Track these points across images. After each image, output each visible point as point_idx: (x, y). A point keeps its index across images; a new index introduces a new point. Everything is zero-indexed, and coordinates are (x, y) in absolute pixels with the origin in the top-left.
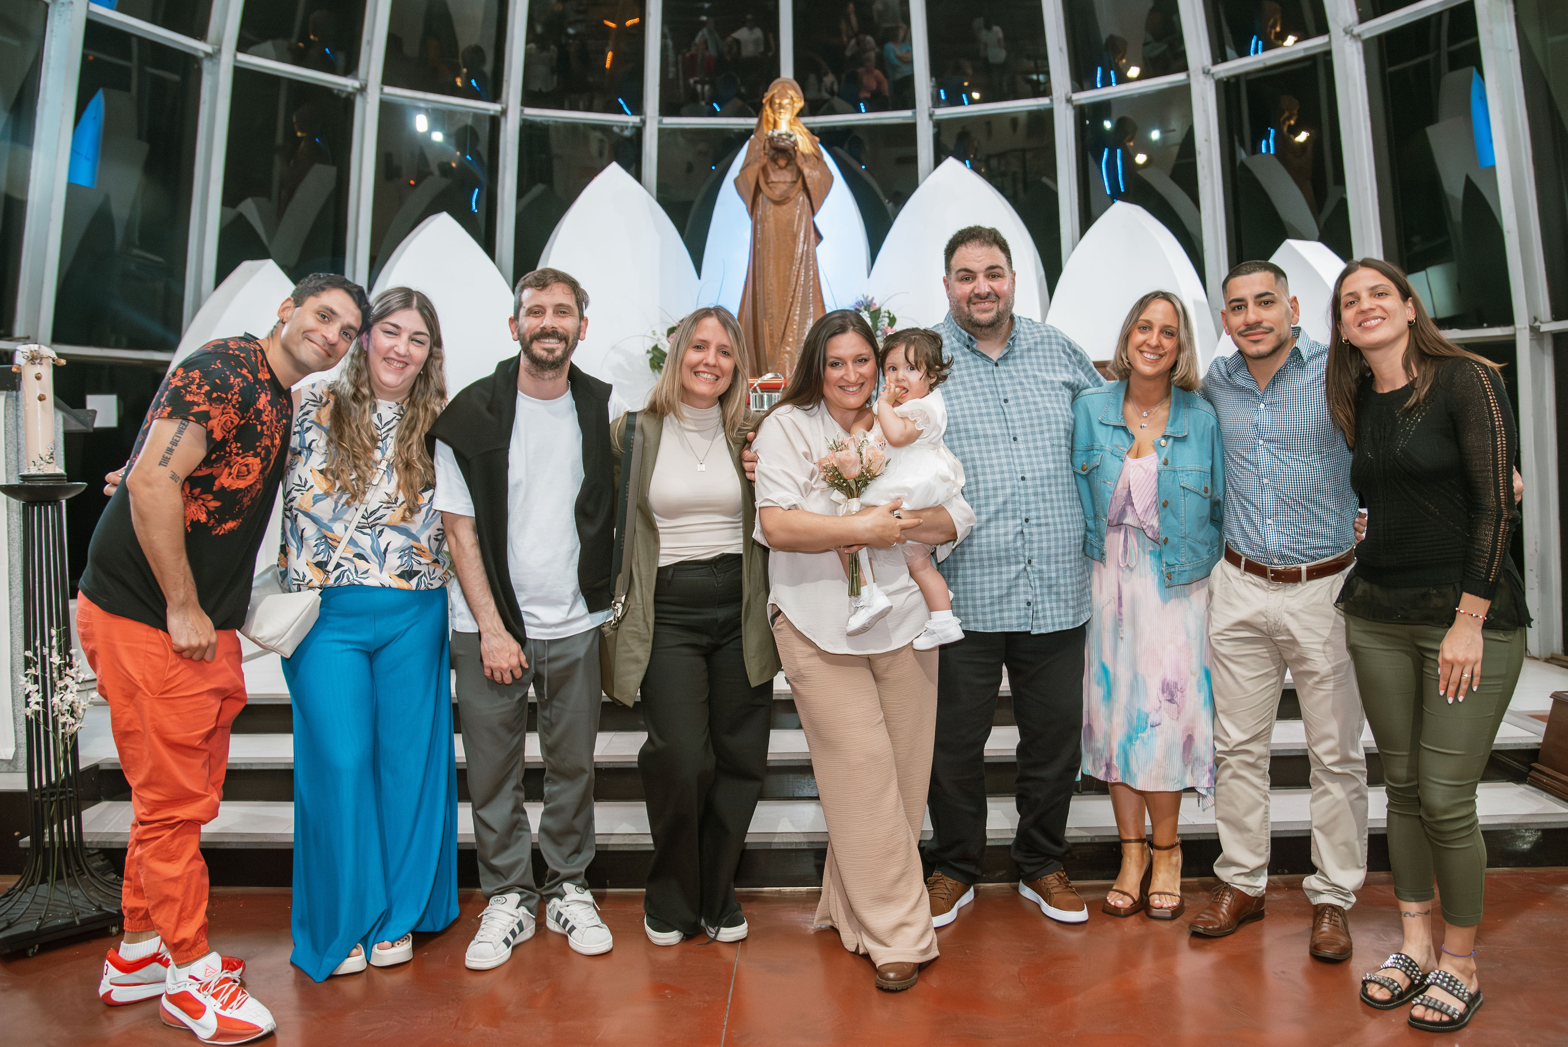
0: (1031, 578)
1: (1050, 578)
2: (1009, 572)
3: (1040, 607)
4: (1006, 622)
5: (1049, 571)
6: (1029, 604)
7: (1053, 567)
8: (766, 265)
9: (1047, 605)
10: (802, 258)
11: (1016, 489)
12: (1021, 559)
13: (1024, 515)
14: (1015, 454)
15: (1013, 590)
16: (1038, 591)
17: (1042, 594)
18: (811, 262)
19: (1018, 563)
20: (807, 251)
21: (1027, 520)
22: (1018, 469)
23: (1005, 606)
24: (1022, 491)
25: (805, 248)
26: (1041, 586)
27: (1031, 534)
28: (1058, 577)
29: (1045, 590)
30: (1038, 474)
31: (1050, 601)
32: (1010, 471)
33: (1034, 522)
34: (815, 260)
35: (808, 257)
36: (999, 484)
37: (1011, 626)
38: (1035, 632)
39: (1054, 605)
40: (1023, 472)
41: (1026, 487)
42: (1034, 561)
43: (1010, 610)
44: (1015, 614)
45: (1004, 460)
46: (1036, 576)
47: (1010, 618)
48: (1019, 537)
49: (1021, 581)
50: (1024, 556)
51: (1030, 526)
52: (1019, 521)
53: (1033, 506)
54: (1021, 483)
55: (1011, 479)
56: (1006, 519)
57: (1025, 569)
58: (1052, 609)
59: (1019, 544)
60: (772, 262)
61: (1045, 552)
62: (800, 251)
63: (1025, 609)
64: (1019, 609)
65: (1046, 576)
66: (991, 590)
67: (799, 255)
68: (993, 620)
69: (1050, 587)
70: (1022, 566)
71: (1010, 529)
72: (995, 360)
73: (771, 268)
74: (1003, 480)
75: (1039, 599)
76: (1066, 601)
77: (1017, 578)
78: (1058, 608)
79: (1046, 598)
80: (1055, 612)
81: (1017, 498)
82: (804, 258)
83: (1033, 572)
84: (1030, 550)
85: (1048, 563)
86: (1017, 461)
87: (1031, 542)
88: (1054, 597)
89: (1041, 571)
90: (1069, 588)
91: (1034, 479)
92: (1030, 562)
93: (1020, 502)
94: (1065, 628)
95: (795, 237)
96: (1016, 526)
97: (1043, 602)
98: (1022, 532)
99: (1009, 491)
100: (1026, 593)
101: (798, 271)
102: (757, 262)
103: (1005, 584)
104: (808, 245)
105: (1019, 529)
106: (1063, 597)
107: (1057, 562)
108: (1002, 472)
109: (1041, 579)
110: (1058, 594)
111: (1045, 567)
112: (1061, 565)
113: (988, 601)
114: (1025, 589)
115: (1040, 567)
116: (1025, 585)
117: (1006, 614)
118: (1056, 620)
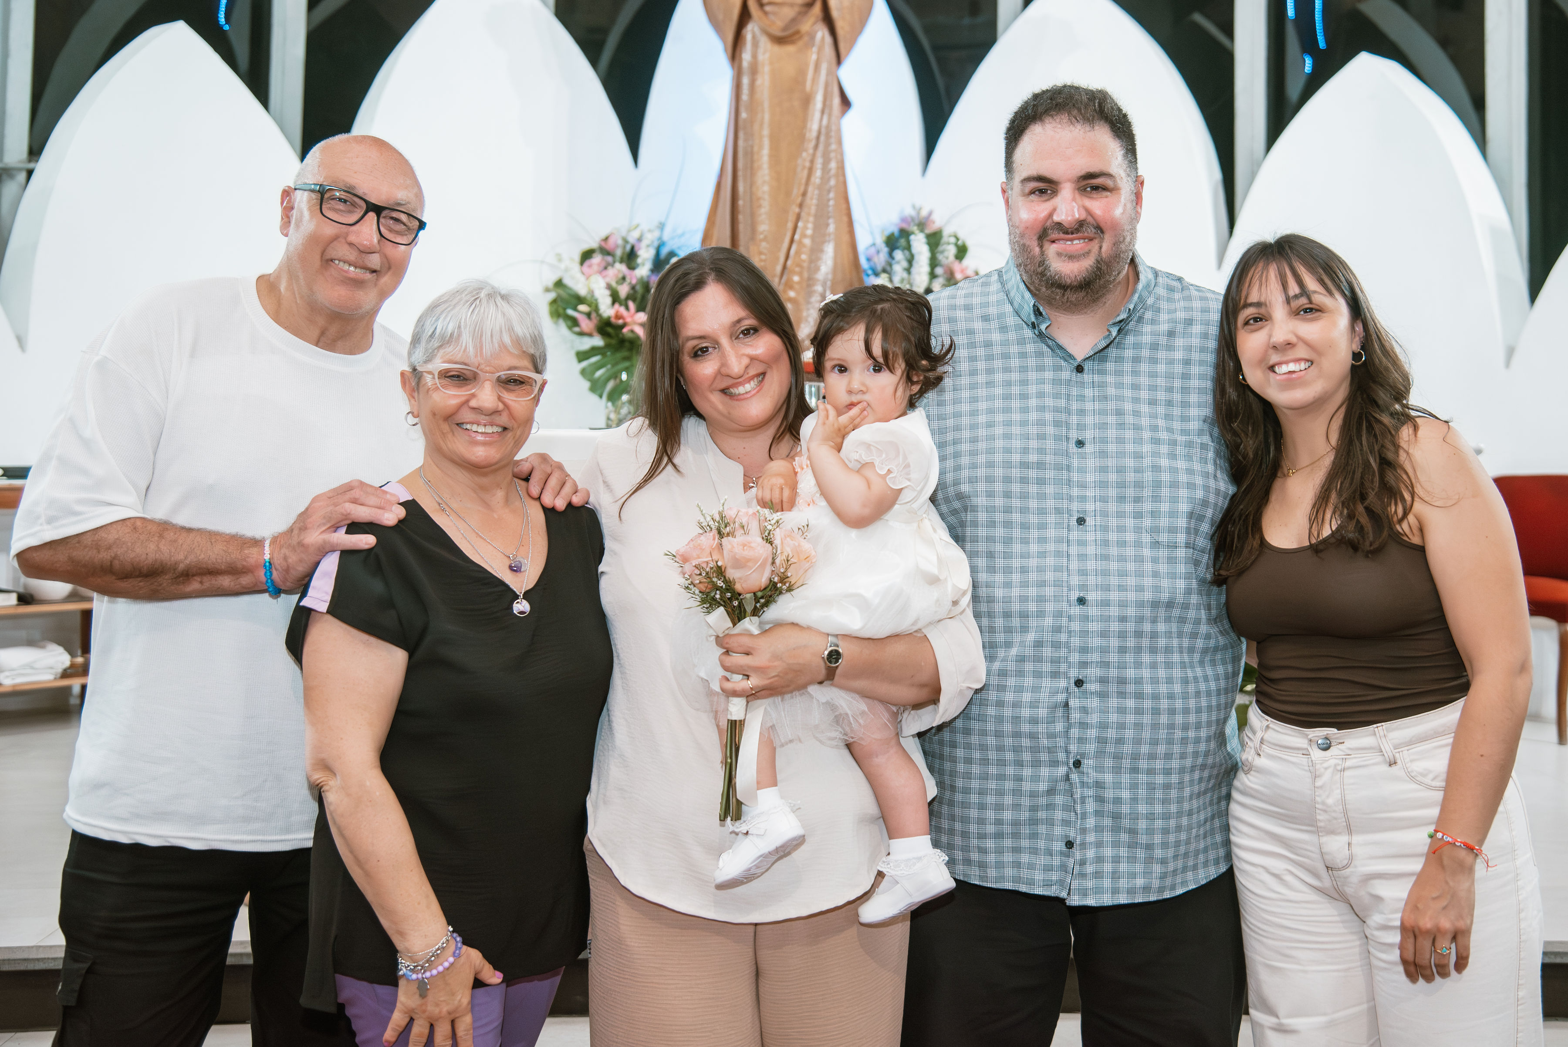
0: (1078, 796)
1: (1118, 801)
2: (1036, 779)
3: (1091, 853)
4: (1025, 873)
5: (1117, 785)
6: (1070, 844)
7: (1126, 778)
8: (756, 149)
9: (1108, 852)
10: (818, 138)
11: (1064, 620)
12: (1061, 756)
13: (1074, 673)
14: (1074, 550)
15: (1042, 814)
16: (1091, 822)
17: (1099, 829)
18: (833, 147)
19: (1054, 763)
20: (828, 127)
21: (1079, 683)
22: (1075, 580)
23: (1025, 843)
24: (1076, 626)
25: (825, 122)
26: (1098, 813)
27: (1084, 710)
28: (1134, 800)
29: (1107, 822)
30: (1114, 596)
31: (1116, 844)
32: (1058, 584)
33: (1092, 687)
34: (840, 143)
35: (828, 136)
36: (1032, 607)
37: (1031, 882)
38: (1075, 901)
39: (1123, 852)
40: (1083, 587)
41: (1085, 618)
42: (1088, 763)
43: (1034, 851)
44: (1042, 860)
45: (1050, 561)
46: (1090, 792)
47: (1031, 866)
48: (1060, 712)
49: (1059, 800)
50: (1067, 752)
51: (1085, 695)
52: (1063, 683)
53: (1095, 657)
54: (1076, 610)
55: (1057, 599)
56: (1038, 675)
57: (1067, 778)
58: (1116, 860)
59: (1059, 727)
60: (766, 142)
61: (1110, 748)
62: (815, 127)
63: (1062, 853)
64: (1049, 852)
65: (1109, 794)
66: (999, 807)
67: (814, 134)
68: (1000, 865)
69: (1116, 816)
70: (1062, 771)
71: (1044, 696)
72: (1080, 357)
73: (765, 154)
74: (1041, 599)
75: (1091, 838)
76: (1149, 847)
77: (1051, 792)
78: (1132, 859)
79: (1107, 837)
80: (1123, 867)
81: (1063, 637)
82: (822, 138)
83: (1083, 784)
84: (1081, 740)
85: (1117, 770)
86: (1074, 565)
87: (1083, 725)
88: (1124, 837)
89: (1099, 785)
90: (1159, 824)
91: (1105, 603)
92: (1077, 764)
93: (1068, 645)
94: (1139, 899)
95: (807, 100)
96: (1055, 692)
97: (1099, 844)
98: (1066, 705)
99: (1048, 621)
100: (1066, 823)
101: (812, 162)
102: (741, 143)
103: (1026, 801)
104: (830, 116)
105: (1061, 697)
106: (1143, 839)
107: (1135, 770)
108: (1042, 584)
109: (1100, 799)
110: (1133, 832)
111: (1108, 778)
112: (1142, 778)
113: (990, 829)
114: (1066, 815)
115: (1100, 776)
116: (1067, 808)
117: (1025, 858)
118: (1123, 883)
